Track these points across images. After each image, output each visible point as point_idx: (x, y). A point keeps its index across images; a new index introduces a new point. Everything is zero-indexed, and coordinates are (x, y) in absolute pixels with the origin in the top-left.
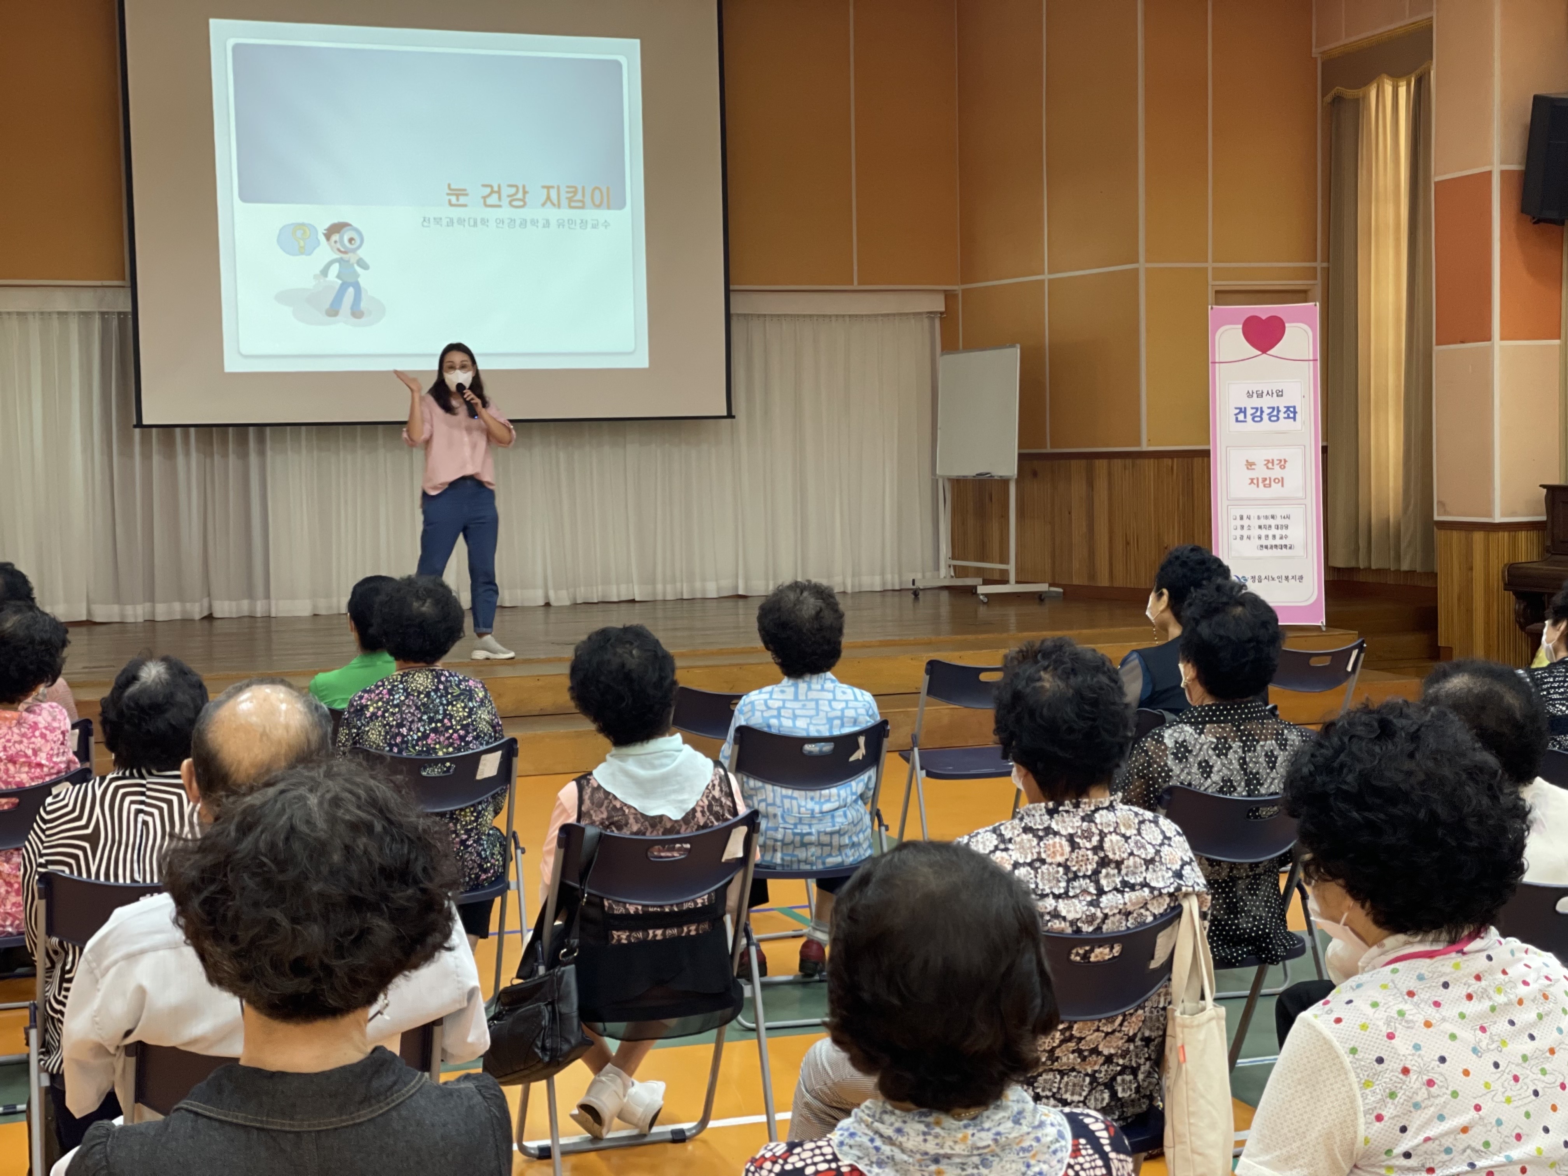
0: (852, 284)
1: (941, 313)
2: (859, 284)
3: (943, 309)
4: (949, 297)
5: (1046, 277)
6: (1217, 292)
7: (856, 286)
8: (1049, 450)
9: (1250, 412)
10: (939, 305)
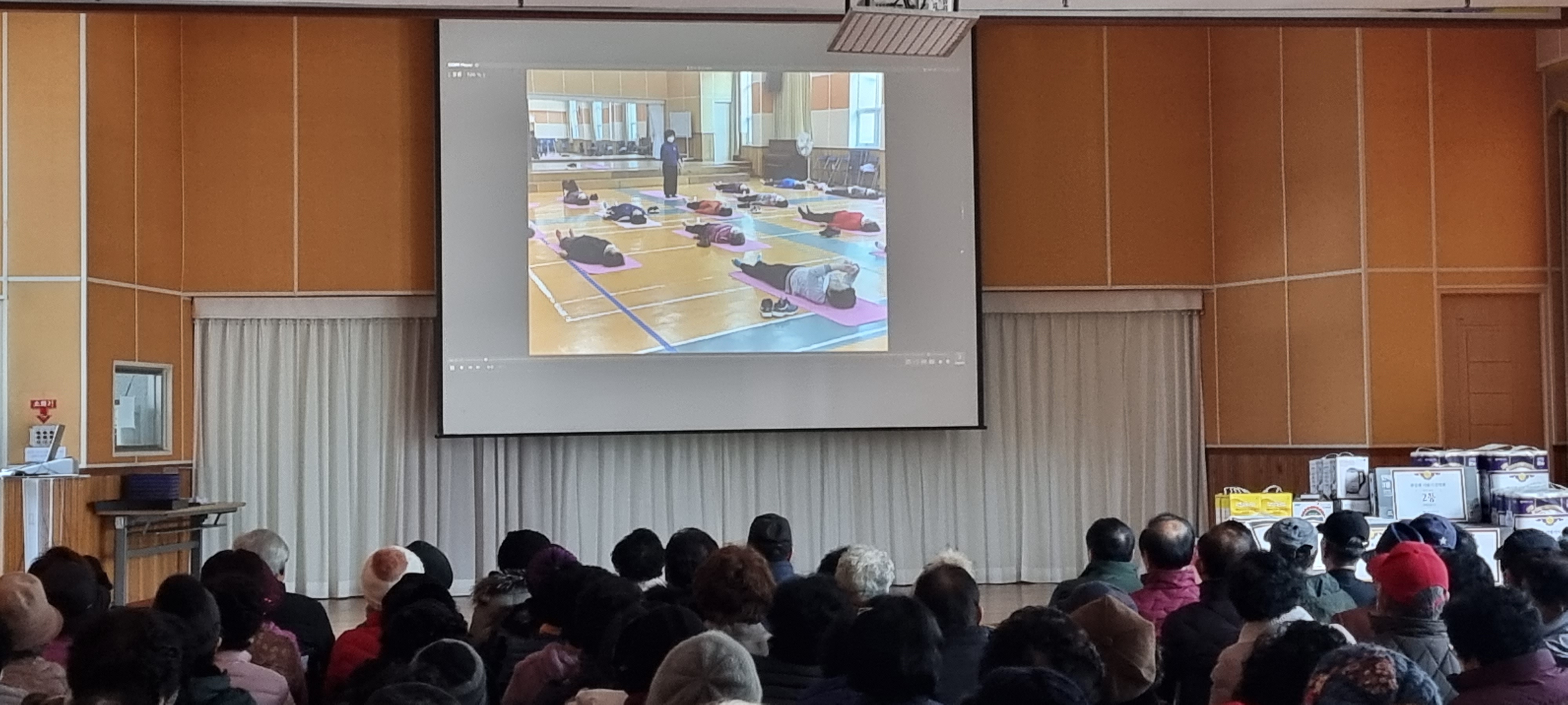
0: (1107, 284)
1: (1199, 311)
2: (1113, 284)
3: (1200, 307)
4: (1205, 296)
5: (1286, 278)
6: (1443, 296)
7: (1108, 288)
8: (1290, 446)
10: (1196, 304)
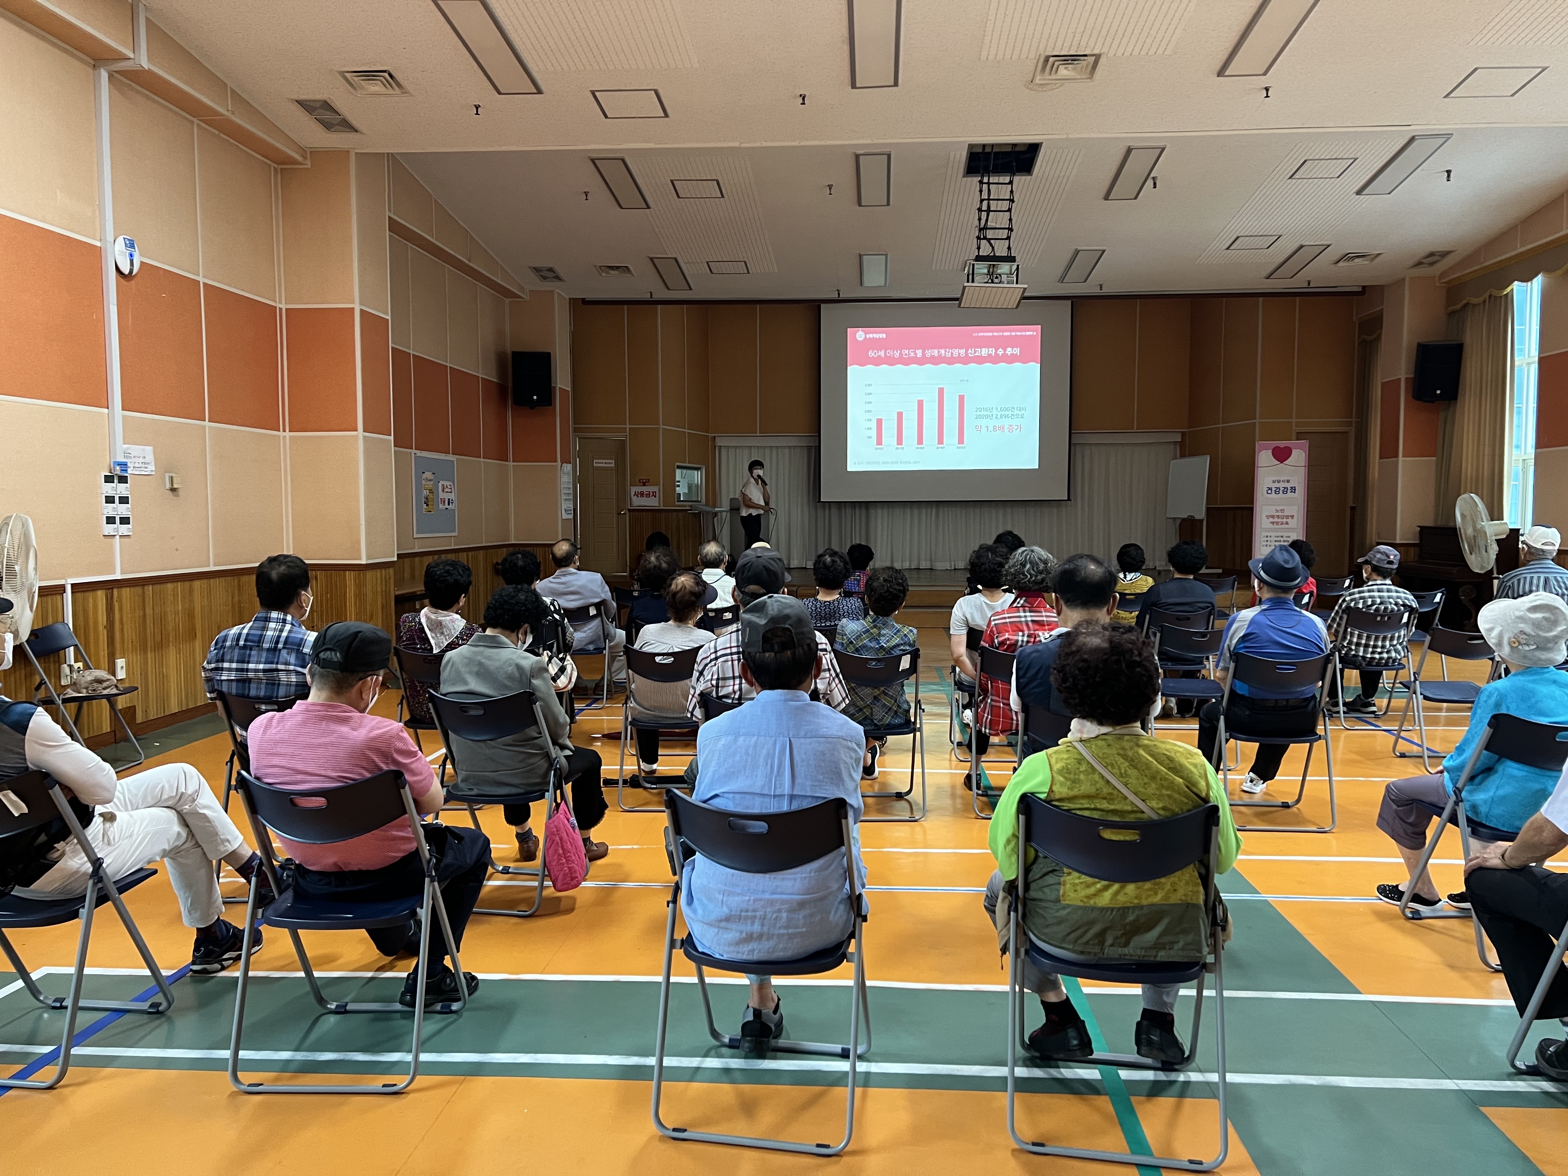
0: (1134, 429)
1: (1180, 441)
2: (1137, 429)
4: (1183, 434)
5: (1221, 425)
6: (1297, 433)
8: (1218, 506)
9: (1274, 489)
10: (1179, 438)
